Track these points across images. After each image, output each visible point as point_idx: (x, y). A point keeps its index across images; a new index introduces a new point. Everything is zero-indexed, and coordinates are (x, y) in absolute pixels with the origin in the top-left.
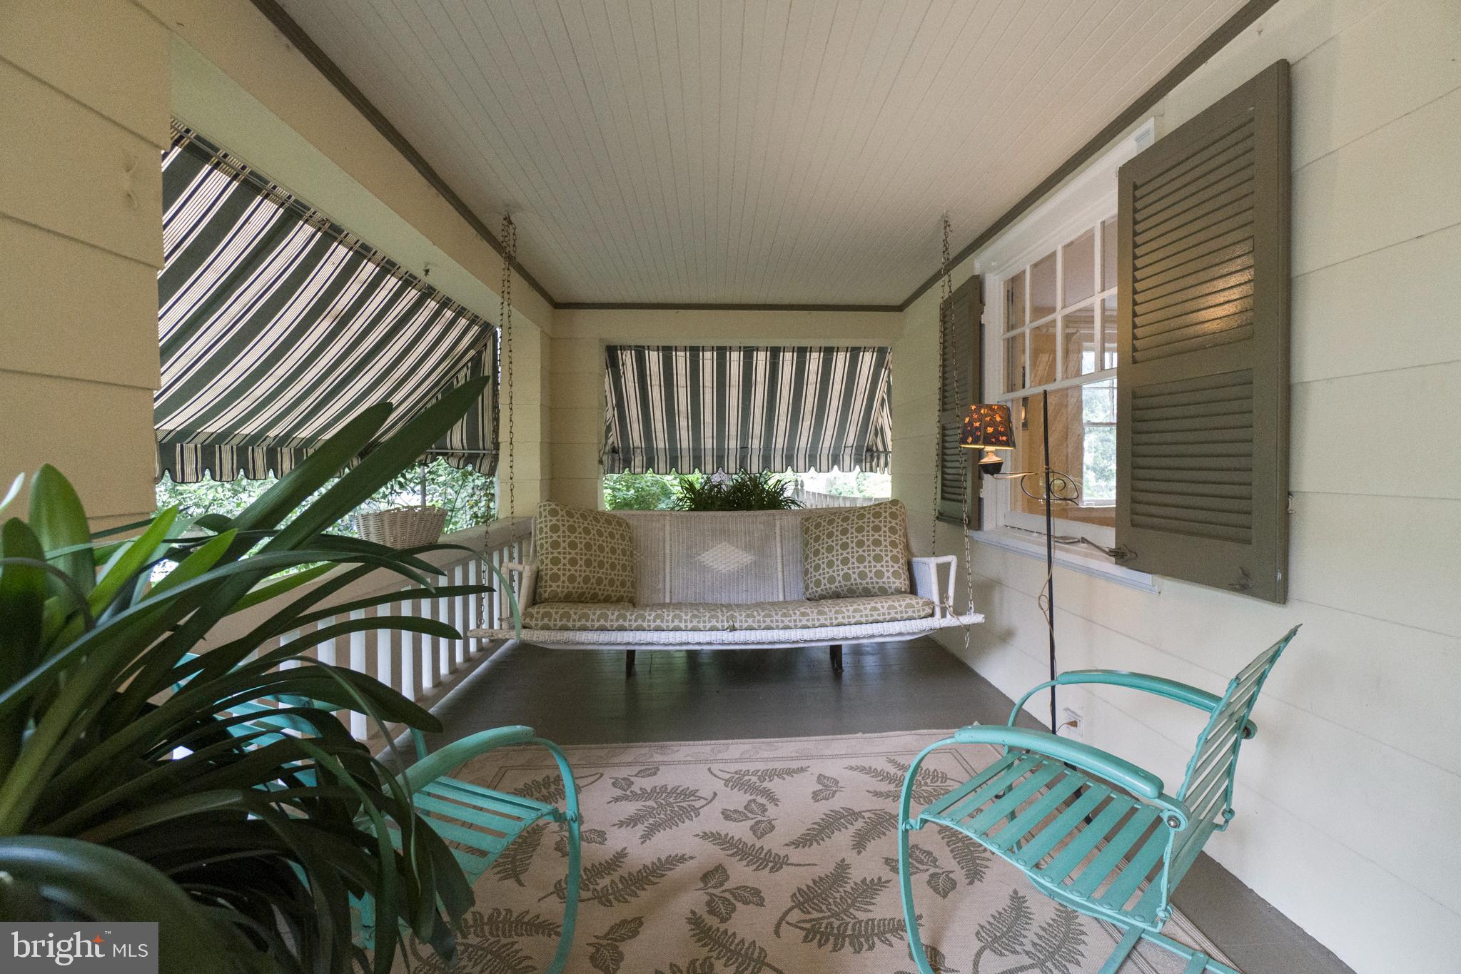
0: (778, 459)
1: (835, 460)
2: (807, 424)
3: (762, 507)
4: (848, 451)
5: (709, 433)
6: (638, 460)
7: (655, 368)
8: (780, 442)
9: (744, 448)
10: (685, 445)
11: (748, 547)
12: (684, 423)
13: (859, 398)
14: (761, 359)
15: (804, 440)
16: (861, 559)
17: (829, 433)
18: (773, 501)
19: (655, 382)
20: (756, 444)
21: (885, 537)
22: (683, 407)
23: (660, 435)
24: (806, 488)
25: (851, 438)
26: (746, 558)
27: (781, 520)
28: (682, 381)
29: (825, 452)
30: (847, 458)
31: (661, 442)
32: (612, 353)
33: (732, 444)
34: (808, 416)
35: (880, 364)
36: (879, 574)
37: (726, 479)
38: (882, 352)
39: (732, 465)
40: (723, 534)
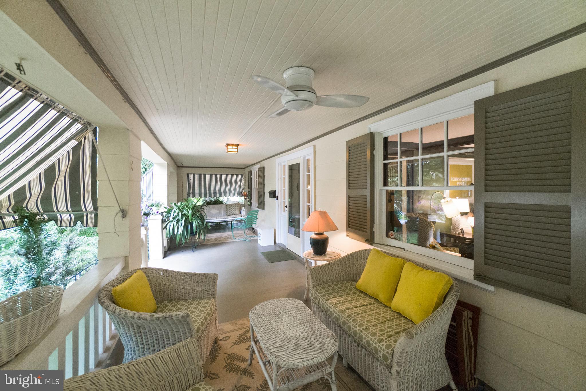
0: (222, 194)
1: (234, 195)
2: (228, 188)
3: (219, 204)
4: (237, 193)
5: (208, 190)
6: (192, 195)
7: (197, 177)
8: (223, 191)
9: (215, 192)
10: (202, 192)
11: (218, 210)
12: (202, 188)
13: (238, 183)
14: (219, 176)
15: (228, 191)
16: (234, 210)
17: (233, 189)
18: (222, 203)
19: (197, 180)
20: (218, 191)
21: (237, 207)
22: (202, 185)
23: (197, 190)
24: (230, 200)
25: (237, 190)
26: (218, 211)
27: (223, 206)
28: (202, 180)
29: (232, 193)
30: (237, 194)
31: (197, 191)
32: (188, 175)
33: (213, 192)
34: (228, 186)
35: (242, 177)
36: (236, 212)
37: (212, 199)
38: (242, 175)
39: (212, 195)
40: (214, 208)
